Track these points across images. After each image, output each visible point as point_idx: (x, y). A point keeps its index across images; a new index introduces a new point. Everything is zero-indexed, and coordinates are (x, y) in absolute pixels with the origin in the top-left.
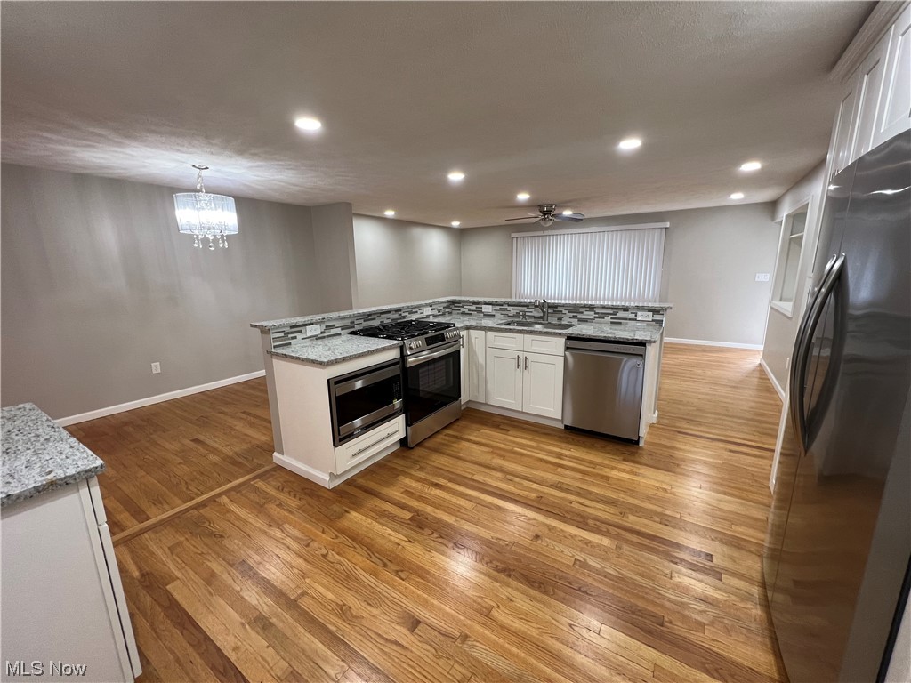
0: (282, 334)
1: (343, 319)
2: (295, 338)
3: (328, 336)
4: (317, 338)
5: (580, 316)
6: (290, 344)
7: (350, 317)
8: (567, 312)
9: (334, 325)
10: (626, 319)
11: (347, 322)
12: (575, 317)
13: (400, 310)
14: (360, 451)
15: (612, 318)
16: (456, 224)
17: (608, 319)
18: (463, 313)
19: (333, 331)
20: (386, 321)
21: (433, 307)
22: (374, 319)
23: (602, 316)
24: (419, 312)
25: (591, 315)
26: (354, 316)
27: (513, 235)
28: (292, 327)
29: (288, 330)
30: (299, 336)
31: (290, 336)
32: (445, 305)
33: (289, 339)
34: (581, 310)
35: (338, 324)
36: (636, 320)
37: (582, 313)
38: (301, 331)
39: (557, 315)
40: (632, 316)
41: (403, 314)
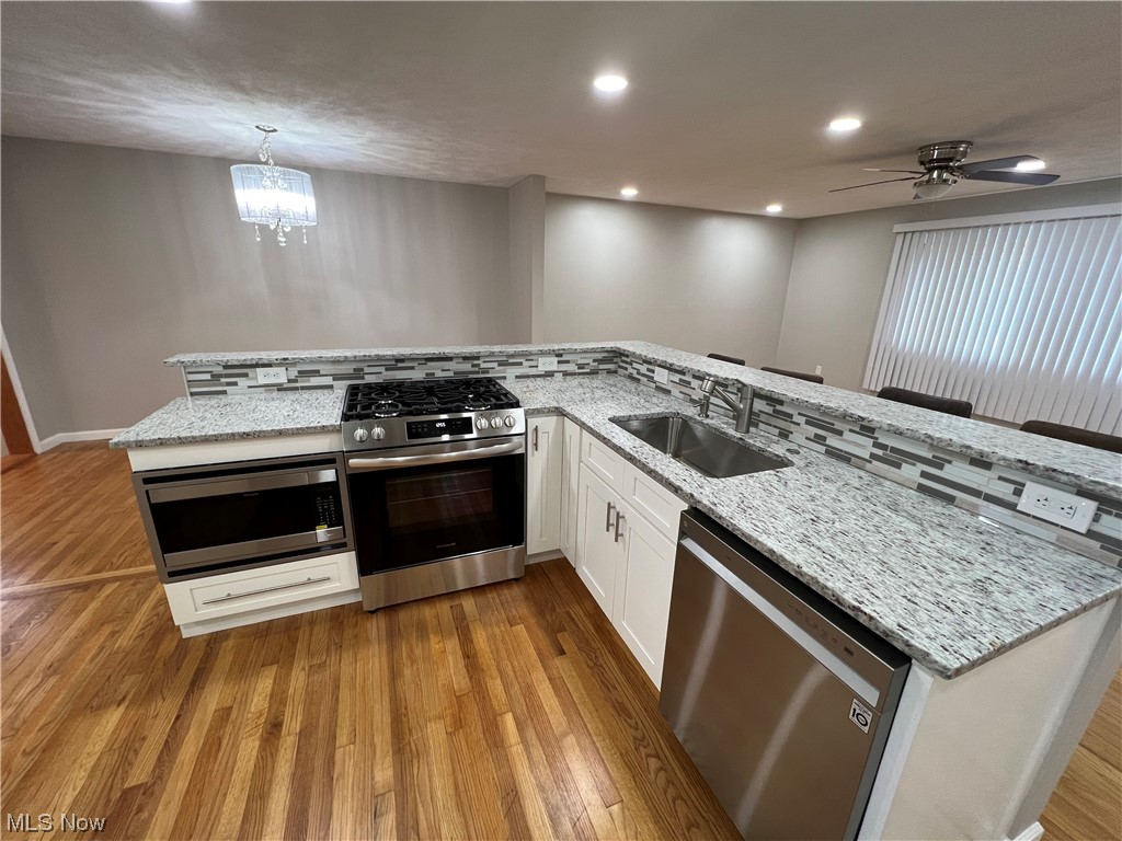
0: (208, 377)
1: (336, 361)
2: (235, 384)
3: (303, 388)
4: (280, 388)
5: (832, 441)
6: (225, 392)
7: (355, 359)
8: (802, 420)
9: (318, 371)
10: (976, 493)
11: (348, 368)
12: (819, 439)
13: (478, 358)
14: (229, 598)
15: (924, 475)
16: (774, 209)
17: (911, 472)
18: (631, 377)
19: (315, 381)
20: (439, 374)
21: (564, 358)
22: (413, 368)
23: (896, 458)
24: (526, 364)
25: (862, 446)
26: (365, 359)
27: (898, 228)
28: (226, 367)
29: (219, 370)
30: (242, 382)
31: (223, 380)
32: (599, 356)
33: (222, 385)
34: (838, 425)
35: (323, 369)
36: (1012, 507)
37: (840, 433)
38: (246, 375)
39: (781, 423)
40: (1005, 491)
41: (483, 365)
